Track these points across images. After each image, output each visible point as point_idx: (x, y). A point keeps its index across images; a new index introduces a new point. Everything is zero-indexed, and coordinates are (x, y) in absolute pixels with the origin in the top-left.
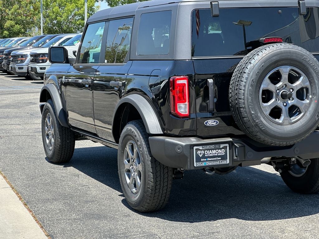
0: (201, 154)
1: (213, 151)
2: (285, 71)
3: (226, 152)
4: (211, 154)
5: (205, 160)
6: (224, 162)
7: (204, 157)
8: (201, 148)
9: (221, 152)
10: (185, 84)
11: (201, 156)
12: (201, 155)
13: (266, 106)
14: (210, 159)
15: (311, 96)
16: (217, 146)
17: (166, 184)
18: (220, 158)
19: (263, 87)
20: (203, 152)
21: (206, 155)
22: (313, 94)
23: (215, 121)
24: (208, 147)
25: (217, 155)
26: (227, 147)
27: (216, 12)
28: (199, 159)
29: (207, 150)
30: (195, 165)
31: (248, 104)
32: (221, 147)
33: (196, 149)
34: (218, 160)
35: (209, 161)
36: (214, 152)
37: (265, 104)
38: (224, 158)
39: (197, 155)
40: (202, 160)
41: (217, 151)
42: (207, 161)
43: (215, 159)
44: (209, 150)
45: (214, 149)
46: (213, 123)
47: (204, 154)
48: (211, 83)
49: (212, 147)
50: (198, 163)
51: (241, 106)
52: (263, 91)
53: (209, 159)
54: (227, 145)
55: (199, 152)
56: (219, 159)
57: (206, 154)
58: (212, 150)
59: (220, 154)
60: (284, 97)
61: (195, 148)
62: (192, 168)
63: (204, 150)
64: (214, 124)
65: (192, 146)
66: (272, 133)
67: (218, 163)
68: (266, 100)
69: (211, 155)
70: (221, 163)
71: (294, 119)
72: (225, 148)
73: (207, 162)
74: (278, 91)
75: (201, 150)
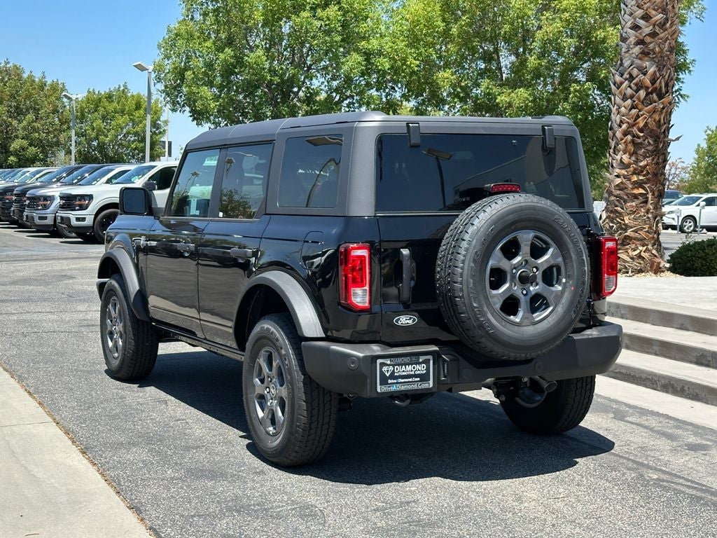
0: (388, 371)
1: (407, 366)
2: (526, 238)
3: (428, 369)
4: (404, 371)
5: (395, 381)
6: (425, 386)
7: (392, 376)
8: (389, 362)
9: (421, 369)
10: (364, 257)
11: (388, 375)
12: (389, 373)
13: (495, 295)
14: (403, 381)
15: (565, 279)
16: (414, 359)
17: (326, 420)
18: (419, 379)
19: (492, 263)
20: (391, 368)
21: (396, 374)
22: (568, 277)
23: (410, 318)
24: (400, 360)
25: (413, 373)
26: (429, 360)
27: (415, 140)
28: (384, 381)
29: (399, 365)
30: (379, 390)
31: (468, 291)
32: (421, 360)
33: (381, 364)
34: (415, 381)
35: (401, 383)
36: (409, 368)
37: (494, 292)
38: (424, 378)
39: (382, 373)
40: (390, 381)
41: (414, 368)
42: (397, 383)
43: (411, 380)
44: (402, 365)
45: (409, 364)
46: (408, 321)
47: (393, 372)
48: (406, 255)
49: (406, 360)
50: (383, 387)
51: (456, 295)
52: (492, 270)
53: (400, 380)
54: (430, 357)
55: (385, 369)
56: (416, 379)
57: (396, 371)
58: (405, 365)
59: (419, 372)
60: (525, 280)
61: (379, 361)
62: (374, 395)
63: (394, 366)
64: (410, 322)
65: (375, 358)
66: (505, 338)
67: (415, 387)
68: (495, 286)
69: (404, 373)
70: (420, 387)
71: (538, 316)
72: (427, 362)
73: (398, 385)
74: (514, 271)
75: (389, 365)
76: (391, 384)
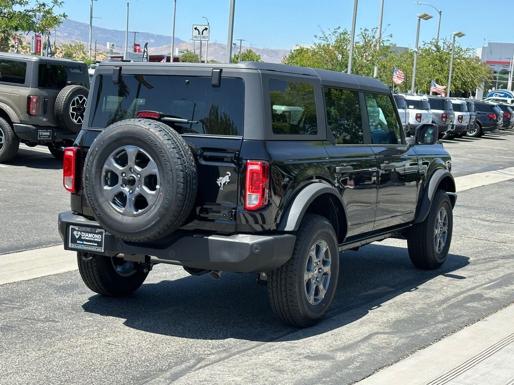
0: (77, 234)
3: (102, 239)
4: (87, 237)
5: (81, 242)
6: (99, 250)
7: (80, 239)
8: (77, 229)
9: (98, 238)
11: (77, 237)
15: (159, 186)
16: (93, 230)
18: (96, 244)
19: (106, 167)
20: (79, 233)
21: (82, 238)
24: (84, 229)
25: (93, 239)
26: (103, 232)
28: (74, 240)
29: (84, 232)
30: (70, 246)
32: (97, 232)
33: (72, 229)
34: (94, 246)
35: (85, 244)
36: (91, 235)
38: (99, 244)
39: (73, 235)
40: (78, 242)
41: (93, 236)
42: (83, 244)
43: (91, 244)
44: (86, 232)
45: (90, 233)
47: (80, 236)
49: (88, 229)
50: (73, 244)
53: (85, 243)
55: (75, 232)
57: (82, 236)
58: (88, 233)
59: (96, 240)
61: (71, 227)
63: (81, 232)
65: (68, 224)
67: (93, 249)
69: (87, 239)
70: (96, 250)
72: (101, 233)
73: (82, 246)
74: (124, 175)
75: (78, 231)
76: (79, 243)
